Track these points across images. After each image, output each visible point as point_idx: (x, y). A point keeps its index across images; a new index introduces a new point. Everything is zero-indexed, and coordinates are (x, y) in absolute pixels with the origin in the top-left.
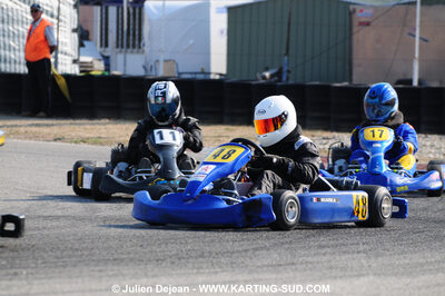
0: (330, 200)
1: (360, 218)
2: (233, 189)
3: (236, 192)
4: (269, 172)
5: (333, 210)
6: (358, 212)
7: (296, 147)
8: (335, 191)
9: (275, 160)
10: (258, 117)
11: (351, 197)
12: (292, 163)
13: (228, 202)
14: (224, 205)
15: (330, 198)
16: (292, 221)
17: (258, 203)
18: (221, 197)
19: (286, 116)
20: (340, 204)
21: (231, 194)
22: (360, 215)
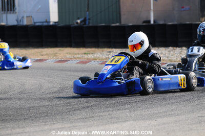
0: (168, 79)
1: (183, 87)
2: (121, 76)
3: (123, 78)
4: (136, 67)
5: (169, 84)
6: (181, 84)
7: (150, 56)
8: (169, 75)
9: (140, 62)
10: (130, 44)
11: (178, 77)
12: (148, 64)
13: (119, 83)
14: (117, 84)
15: (167, 78)
16: (150, 90)
17: (134, 82)
18: (115, 80)
19: (143, 42)
20: (172, 81)
21: (120, 79)
22: (182, 86)
